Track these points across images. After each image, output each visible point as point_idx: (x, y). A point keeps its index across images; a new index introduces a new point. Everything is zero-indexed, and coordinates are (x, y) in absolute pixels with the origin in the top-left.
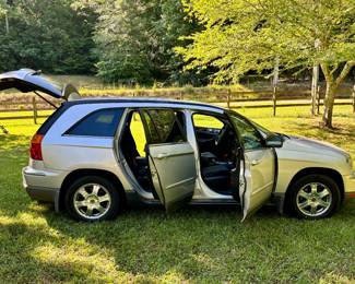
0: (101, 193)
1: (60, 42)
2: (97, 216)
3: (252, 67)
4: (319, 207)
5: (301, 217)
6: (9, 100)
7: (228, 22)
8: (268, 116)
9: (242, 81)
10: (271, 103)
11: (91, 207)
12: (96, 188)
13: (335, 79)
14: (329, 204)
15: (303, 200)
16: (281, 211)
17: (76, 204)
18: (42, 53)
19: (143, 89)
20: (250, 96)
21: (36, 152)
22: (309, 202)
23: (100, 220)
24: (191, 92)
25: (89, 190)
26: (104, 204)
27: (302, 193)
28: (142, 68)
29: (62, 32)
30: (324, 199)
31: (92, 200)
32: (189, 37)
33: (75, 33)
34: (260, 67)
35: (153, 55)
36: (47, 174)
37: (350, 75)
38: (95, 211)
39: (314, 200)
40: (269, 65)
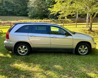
0: (25, 48)
1: (18, 7)
2: (24, 54)
3: (70, 14)
4: (84, 52)
5: (79, 55)
6: (4, 23)
7: (63, 2)
8: (74, 27)
9: (68, 18)
10: (75, 24)
11: (22, 52)
12: (24, 47)
13: (93, 17)
14: (87, 51)
15: (80, 50)
16: (74, 53)
17: (18, 51)
18: (13, 10)
19: (41, 20)
20: (70, 22)
21: (7, 37)
22: (82, 51)
23: (25, 55)
24: (54, 21)
25: (22, 47)
26: (26, 51)
27: (80, 48)
28: (41, 14)
29: (19, 5)
30: (86, 50)
31: (23, 50)
32: (53, 6)
33: (22, 5)
34: (72, 14)
35: (44, 11)
36: (10, 43)
37: (97, 16)
38: (23, 53)
39: (83, 50)
40: (74, 13)
